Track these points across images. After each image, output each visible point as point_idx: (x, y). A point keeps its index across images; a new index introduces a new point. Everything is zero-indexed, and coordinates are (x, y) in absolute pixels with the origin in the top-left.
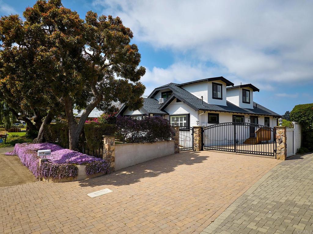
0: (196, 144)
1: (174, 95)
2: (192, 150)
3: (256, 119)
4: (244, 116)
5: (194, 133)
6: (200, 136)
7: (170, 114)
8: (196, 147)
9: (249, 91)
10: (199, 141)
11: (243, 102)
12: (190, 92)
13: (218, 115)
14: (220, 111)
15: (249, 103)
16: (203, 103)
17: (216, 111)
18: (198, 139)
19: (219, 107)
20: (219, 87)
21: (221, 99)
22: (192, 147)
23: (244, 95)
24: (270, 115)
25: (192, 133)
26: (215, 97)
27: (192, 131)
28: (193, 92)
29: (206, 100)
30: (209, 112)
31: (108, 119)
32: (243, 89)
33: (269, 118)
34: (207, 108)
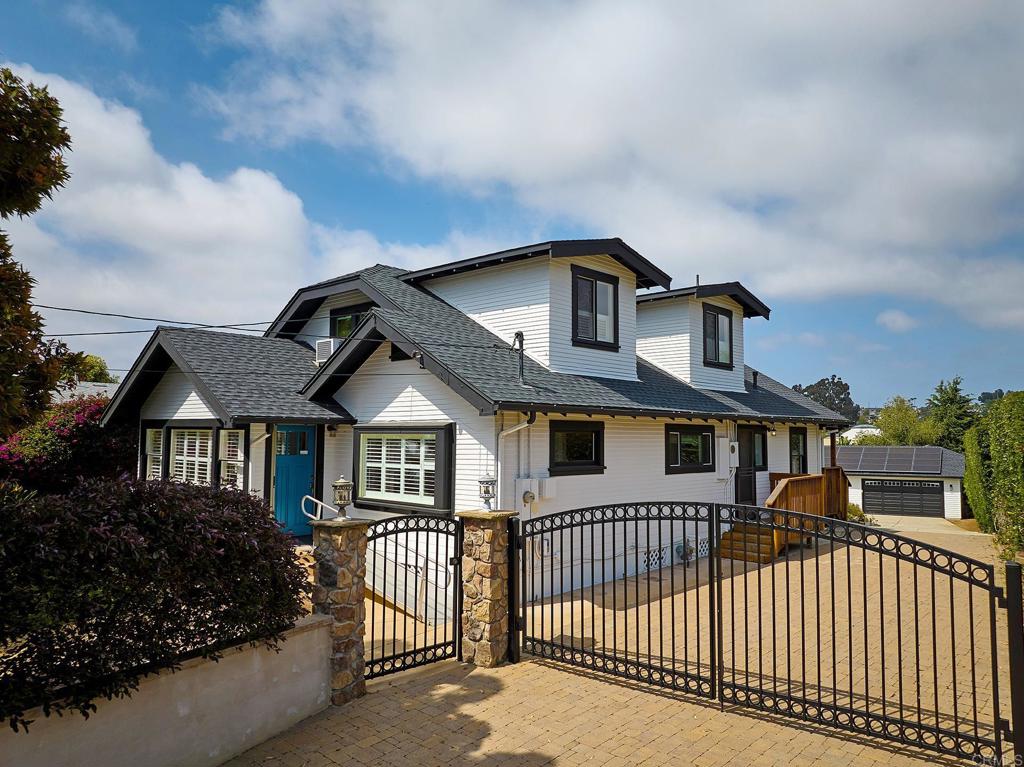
0: (475, 625)
1: (372, 320)
2: (453, 655)
3: (758, 437)
4: (711, 429)
5: (464, 557)
6: (503, 571)
7: (363, 420)
8: (475, 640)
9: (728, 314)
10: (494, 603)
11: (707, 363)
12: (464, 311)
13: (598, 429)
14: (613, 412)
15: (729, 367)
16: (522, 368)
17: (589, 410)
18: (488, 593)
19: (604, 389)
20: (605, 289)
21: (614, 347)
22: (450, 638)
23: (710, 333)
24: (810, 421)
25: (451, 554)
26: (583, 337)
27: (452, 539)
28: (479, 311)
29: (538, 352)
30: (558, 416)
31: (72, 435)
32: (705, 305)
33: (803, 432)
34: (543, 399)
